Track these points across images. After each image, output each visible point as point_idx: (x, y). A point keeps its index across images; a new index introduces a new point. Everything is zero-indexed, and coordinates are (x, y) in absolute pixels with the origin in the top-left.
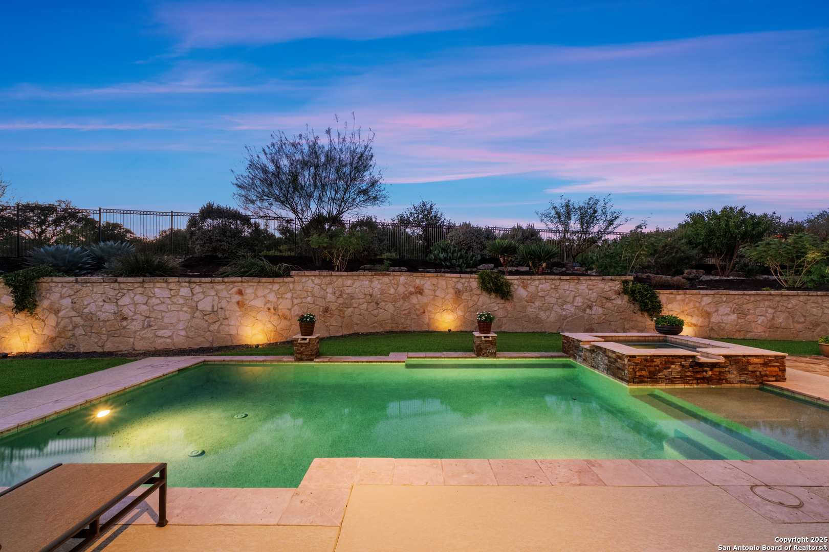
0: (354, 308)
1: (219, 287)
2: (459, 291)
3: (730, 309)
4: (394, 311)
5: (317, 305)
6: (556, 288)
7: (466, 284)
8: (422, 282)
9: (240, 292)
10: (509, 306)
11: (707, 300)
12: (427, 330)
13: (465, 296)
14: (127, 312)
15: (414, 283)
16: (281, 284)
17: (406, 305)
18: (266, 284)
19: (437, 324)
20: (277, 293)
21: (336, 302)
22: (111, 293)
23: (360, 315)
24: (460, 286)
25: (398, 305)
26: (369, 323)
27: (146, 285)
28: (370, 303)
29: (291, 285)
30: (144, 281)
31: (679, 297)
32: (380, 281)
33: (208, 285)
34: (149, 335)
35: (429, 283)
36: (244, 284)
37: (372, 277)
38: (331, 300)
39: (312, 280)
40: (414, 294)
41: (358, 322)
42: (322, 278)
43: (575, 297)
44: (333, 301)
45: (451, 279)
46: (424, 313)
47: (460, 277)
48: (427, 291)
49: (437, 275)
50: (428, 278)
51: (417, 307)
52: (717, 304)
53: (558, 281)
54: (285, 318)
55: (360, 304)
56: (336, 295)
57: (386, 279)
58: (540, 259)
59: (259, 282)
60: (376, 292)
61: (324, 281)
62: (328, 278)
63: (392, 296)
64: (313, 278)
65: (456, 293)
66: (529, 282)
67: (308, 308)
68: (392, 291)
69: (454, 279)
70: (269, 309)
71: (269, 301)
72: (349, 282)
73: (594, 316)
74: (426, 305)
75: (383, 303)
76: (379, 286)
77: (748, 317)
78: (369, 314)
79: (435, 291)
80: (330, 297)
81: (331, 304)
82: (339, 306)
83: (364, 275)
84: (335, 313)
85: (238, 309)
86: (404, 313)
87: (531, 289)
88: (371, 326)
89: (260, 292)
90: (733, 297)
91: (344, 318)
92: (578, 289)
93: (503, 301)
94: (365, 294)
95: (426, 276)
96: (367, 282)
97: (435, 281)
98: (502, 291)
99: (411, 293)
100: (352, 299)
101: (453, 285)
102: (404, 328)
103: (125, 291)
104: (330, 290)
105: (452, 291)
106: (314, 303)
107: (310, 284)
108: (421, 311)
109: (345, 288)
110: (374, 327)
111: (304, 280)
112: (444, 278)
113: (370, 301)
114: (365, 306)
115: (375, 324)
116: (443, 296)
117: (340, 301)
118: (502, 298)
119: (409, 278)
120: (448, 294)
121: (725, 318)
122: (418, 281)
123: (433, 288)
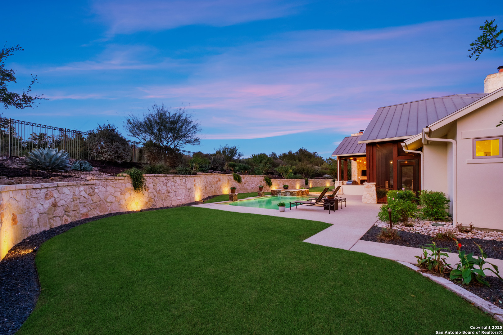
0: (208, 187)
2: (229, 180)
4: (214, 188)
6: (251, 179)
7: (230, 178)
9: (195, 181)
10: (240, 185)
11: (279, 181)
12: (222, 194)
13: (230, 182)
14: (170, 189)
16: (200, 178)
17: (217, 186)
19: (224, 192)
20: (200, 181)
22: (165, 181)
25: (215, 185)
28: (210, 185)
29: (202, 178)
31: (274, 181)
34: (175, 199)
36: (195, 178)
37: (210, 175)
40: (219, 181)
43: (255, 181)
45: (227, 176)
47: (229, 175)
48: (221, 180)
49: (224, 174)
52: (280, 182)
53: (251, 177)
54: (201, 191)
56: (206, 182)
57: (213, 176)
58: (246, 170)
60: (211, 181)
63: (214, 182)
64: (204, 175)
66: (245, 177)
68: (214, 180)
70: (199, 187)
71: (199, 184)
74: (221, 185)
75: (212, 185)
76: (211, 179)
78: (210, 189)
79: (223, 180)
85: (194, 187)
86: (216, 188)
87: (245, 179)
89: (198, 181)
91: (207, 190)
92: (255, 179)
93: (239, 183)
94: (209, 182)
95: (221, 175)
97: (223, 176)
98: (239, 180)
101: (227, 178)
102: (217, 194)
103: (169, 180)
104: (205, 180)
106: (204, 185)
108: (220, 187)
112: (225, 176)
116: (225, 182)
117: (207, 184)
118: (239, 182)
119: (217, 176)
122: (219, 177)
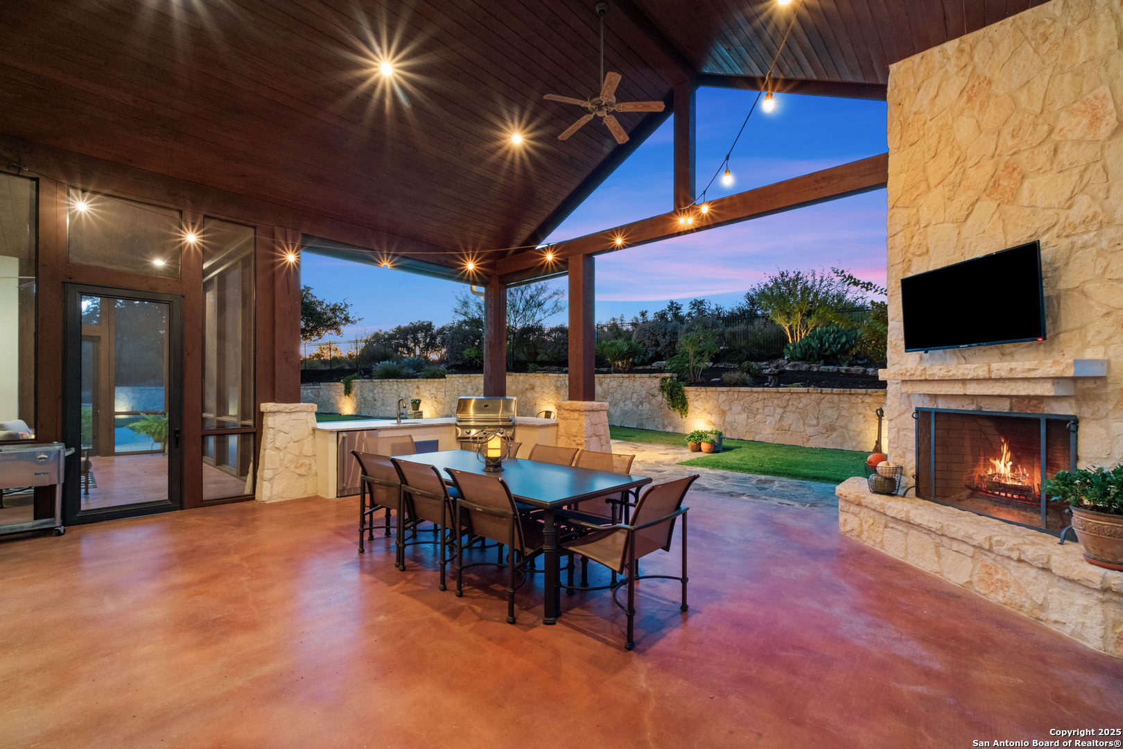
1: (409, 384)
2: (558, 388)
3: (741, 407)
6: (620, 385)
8: (534, 380)
9: (418, 387)
11: (723, 397)
14: (376, 397)
15: (529, 382)
16: (439, 383)
17: (524, 399)
18: (430, 383)
20: (436, 388)
24: (559, 384)
27: (382, 383)
29: (444, 383)
30: (380, 382)
33: (404, 383)
34: (383, 409)
35: (538, 381)
36: (420, 383)
39: (458, 380)
40: (530, 390)
43: (632, 393)
44: (472, 394)
45: (553, 378)
46: (536, 405)
47: (557, 376)
49: (544, 375)
50: (537, 378)
51: (531, 400)
52: (731, 402)
53: (622, 379)
56: (474, 390)
59: (427, 381)
63: (514, 391)
65: (556, 389)
66: (603, 380)
68: (514, 387)
69: (555, 378)
70: (432, 398)
71: (434, 394)
73: (643, 412)
74: (535, 398)
77: (758, 416)
80: (470, 391)
86: (522, 404)
87: (605, 386)
89: (428, 388)
90: (743, 394)
92: (634, 386)
95: (536, 375)
97: (542, 380)
99: (527, 389)
101: (554, 383)
104: (469, 387)
105: (553, 388)
106: (458, 395)
107: (456, 382)
108: (533, 403)
111: (452, 380)
112: (549, 377)
116: (547, 392)
117: (477, 394)
119: (526, 378)
121: (737, 417)
122: (531, 380)
123: (541, 385)
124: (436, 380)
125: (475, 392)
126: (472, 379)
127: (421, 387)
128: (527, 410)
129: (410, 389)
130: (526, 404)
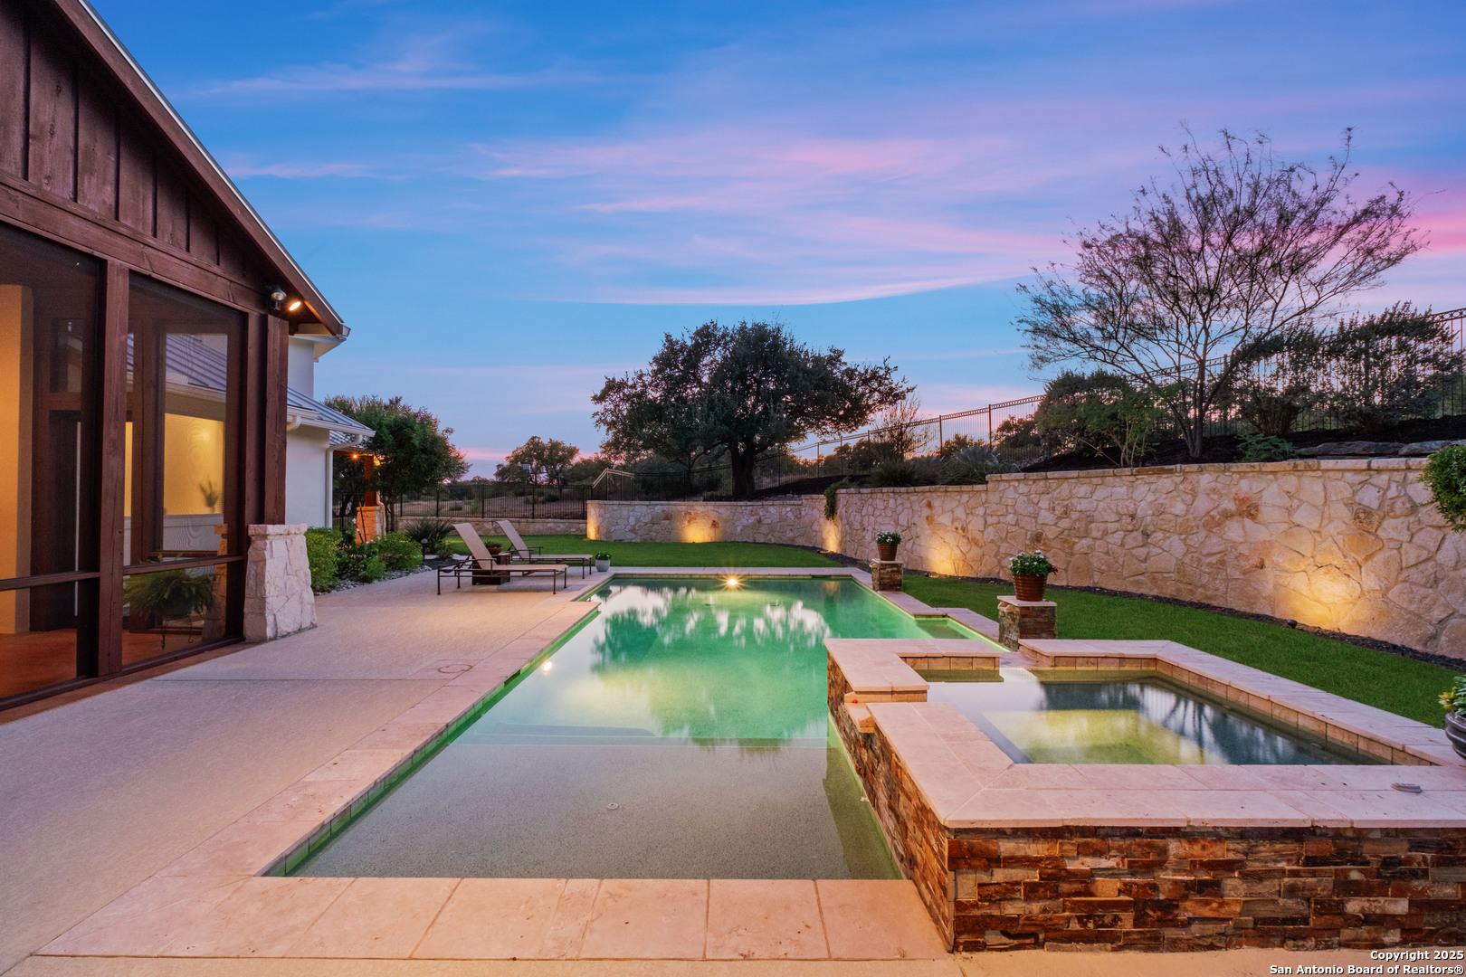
0: (1095, 539)
1: (913, 498)
2: (1368, 513)
4: (1185, 555)
5: (1023, 528)
7: (1393, 491)
8: (1257, 486)
9: (929, 504)
12: (1268, 613)
13: (1390, 529)
15: (1234, 490)
16: (971, 494)
17: (1214, 544)
18: (954, 495)
19: (1297, 604)
20: (966, 506)
21: (1056, 524)
23: (1107, 553)
24: (1370, 497)
25: (1194, 540)
26: (1126, 573)
27: (874, 496)
28: (1132, 531)
29: (983, 495)
30: (872, 493)
32: (1153, 486)
33: (906, 496)
35: (1274, 488)
36: (934, 495)
37: (1132, 478)
38: (1046, 522)
39: (1015, 488)
40: (1237, 518)
41: (1103, 568)
42: (1031, 482)
44: (1051, 523)
45: (1339, 475)
46: (1262, 567)
47: (1369, 469)
48: (1266, 512)
49: (1295, 466)
50: (1271, 476)
51: (1243, 549)
54: (976, 544)
55: (1106, 533)
56: (1056, 512)
57: (1165, 482)
59: (946, 492)
60: (1144, 510)
61: (1034, 488)
62: (1042, 483)
63: (1180, 520)
64: (1017, 484)
65: (1357, 517)
67: (1008, 533)
68: (1179, 508)
69: (1348, 476)
70: (957, 529)
71: (958, 519)
72: (1083, 490)
74: (1267, 546)
75: (1159, 535)
76: (1150, 498)
78: (1126, 554)
79: (1290, 511)
80: (1045, 516)
81: (1046, 529)
82: (1062, 533)
83: (1115, 475)
84: (1053, 544)
85: (927, 526)
86: (1208, 561)
88: (1131, 579)
89: (948, 506)
91: (1072, 554)
94: (1118, 514)
95: (1264, 469)
96: (1123, 489)
97: (1290, 482)
99: (1227, 515)
100: (1091, 522)
101: (1347, 493)
102: (1207, 597)
104: (1044, 504)
105: (1342, 511)
106: (1017, 524)
107: (1011, 493)
108: (1255, 560)
109: (1075, 501)
110: (1138, 582)
111: (1001, 488)
112: (1319, 473)
113: (1130, 528)
114: (1118, 536)
115: (1141, 577)
116: (1315, 526)
117: (1065, 523)
119: (1223, 478)
120: (1331, 520)
122: (1244, 484)
123: (1287, 501)
124: (965, 488)
125: (1060, 518)
126: (1054, 484)
127: (936, 503)
128: (1228, 580)
129: (916, 507)
130: (1223, 562)
